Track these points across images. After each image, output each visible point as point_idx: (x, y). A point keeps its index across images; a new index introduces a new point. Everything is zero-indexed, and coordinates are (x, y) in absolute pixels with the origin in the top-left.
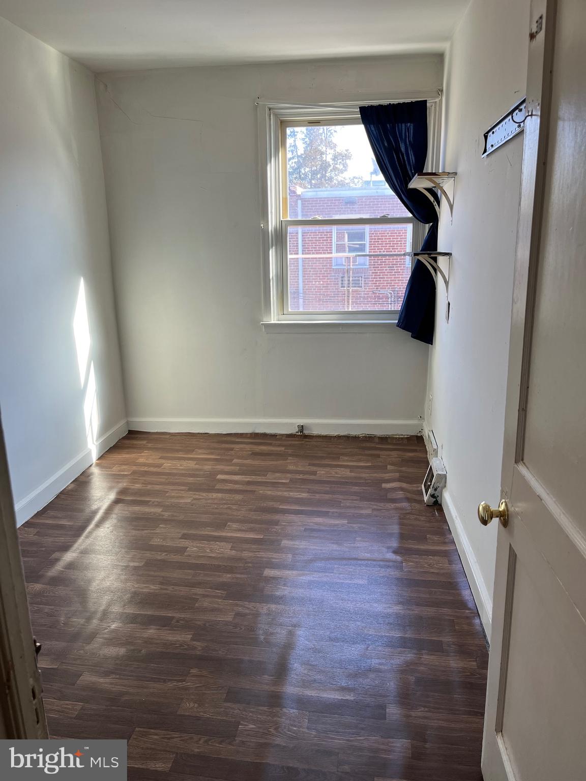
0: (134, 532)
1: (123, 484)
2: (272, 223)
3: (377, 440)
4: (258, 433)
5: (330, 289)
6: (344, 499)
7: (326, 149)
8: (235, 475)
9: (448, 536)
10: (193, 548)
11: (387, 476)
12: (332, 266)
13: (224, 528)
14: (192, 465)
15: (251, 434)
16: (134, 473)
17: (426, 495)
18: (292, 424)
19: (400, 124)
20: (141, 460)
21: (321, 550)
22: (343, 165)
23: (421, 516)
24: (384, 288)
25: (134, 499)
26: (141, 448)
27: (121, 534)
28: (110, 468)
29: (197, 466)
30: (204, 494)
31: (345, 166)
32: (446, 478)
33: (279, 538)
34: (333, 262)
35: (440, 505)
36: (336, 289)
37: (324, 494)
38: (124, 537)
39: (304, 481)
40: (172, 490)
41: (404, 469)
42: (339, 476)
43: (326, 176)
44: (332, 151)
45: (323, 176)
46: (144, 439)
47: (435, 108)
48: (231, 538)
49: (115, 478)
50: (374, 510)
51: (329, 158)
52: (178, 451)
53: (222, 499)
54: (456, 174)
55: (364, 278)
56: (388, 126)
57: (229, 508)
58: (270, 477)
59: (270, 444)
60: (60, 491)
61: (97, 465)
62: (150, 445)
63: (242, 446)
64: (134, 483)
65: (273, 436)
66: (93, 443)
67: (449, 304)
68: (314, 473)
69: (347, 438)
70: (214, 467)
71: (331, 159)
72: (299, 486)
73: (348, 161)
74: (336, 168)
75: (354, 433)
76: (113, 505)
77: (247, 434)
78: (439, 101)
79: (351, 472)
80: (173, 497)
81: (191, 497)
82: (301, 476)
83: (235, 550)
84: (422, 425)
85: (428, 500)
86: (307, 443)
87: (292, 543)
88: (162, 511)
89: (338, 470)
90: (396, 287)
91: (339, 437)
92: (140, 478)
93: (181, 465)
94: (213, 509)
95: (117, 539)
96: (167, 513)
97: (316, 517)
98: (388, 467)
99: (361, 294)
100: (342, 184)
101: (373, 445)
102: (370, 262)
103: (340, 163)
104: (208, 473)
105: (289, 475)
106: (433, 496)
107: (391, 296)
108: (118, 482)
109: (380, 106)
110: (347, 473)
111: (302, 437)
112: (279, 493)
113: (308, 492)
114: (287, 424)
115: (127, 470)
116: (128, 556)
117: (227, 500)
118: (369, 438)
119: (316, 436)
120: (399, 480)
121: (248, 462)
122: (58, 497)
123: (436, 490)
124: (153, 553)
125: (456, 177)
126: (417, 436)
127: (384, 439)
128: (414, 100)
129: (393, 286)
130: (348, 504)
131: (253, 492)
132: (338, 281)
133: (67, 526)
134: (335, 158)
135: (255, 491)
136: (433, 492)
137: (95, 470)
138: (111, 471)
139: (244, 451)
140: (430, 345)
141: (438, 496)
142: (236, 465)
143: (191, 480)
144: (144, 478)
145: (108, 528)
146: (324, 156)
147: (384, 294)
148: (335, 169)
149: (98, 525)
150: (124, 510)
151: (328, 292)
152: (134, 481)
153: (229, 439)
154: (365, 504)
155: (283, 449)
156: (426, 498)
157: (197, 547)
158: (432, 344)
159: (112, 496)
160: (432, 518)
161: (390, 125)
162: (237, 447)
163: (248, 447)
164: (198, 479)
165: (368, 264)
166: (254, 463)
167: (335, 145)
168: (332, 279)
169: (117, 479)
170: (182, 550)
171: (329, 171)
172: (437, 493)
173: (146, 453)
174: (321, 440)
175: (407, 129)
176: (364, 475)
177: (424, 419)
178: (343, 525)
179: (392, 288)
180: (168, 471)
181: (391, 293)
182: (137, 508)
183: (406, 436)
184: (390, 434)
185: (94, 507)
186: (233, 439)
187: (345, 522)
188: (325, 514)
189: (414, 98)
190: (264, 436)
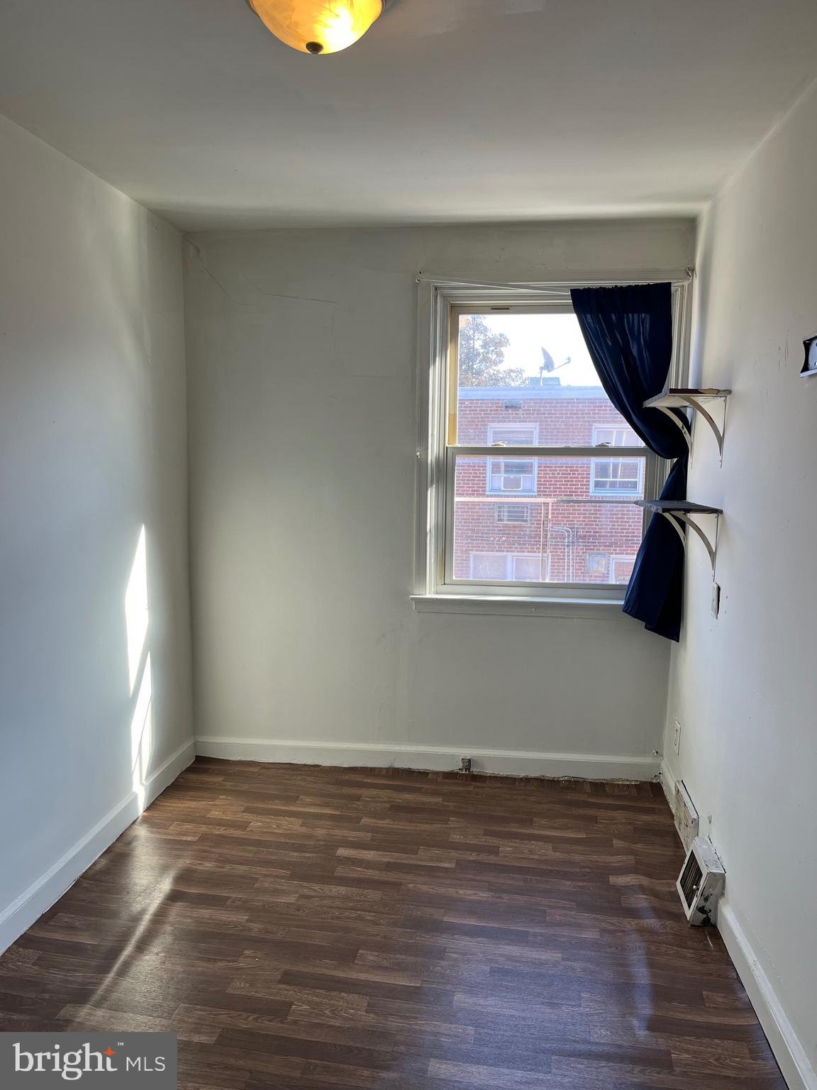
0: (202, 966)
1: (185, 862)
2: (433, 451)
3: (588, 788)
4: (398, 769)
5: (482, 523)
6: (551, 907)
7: (474, 333)
8: (366, 849)
9: (742, 995)
10: (303, 1003)
11: (615, 860)
12: (485, 491)
13: (353, 962)
14: (295, 826)
15: (388, 769)
16: (204, 838)
17: (689, 906)
18: (453, 756)
19: (630, 315)
20: (215, 814)
21: (524, 1019)
22: (497, 353)
23: (686, 948)
24: (557, 524)
25: (202, 892)
26: (213, 791)
27: (179, 968)
28: (166, 827)
29: (303, 830)
30: (317, 887)
31: (500, 354)
32: (724, 881)
33: (448, 987)
34: (487, 486)
35: (715, 927)
36: (490, 523)
37: (516, 893)
38: (184, 975)
39: (481, 867)
40: (265, 875)
41: (639, 846)
42: (536, 857)
43: (473, 368)
44: (482, 337)
45: (470, 368)
46: (219, 773)
47: (682, 294)
48: (366, 984)
49: (172, 847)
50: (603, 931)
51: (478, 344)
52: (272, 798)
53: (347, 898)
54: (729, 392)
55: (532, 510)
56: (614, 318)
57: (360, 918)
58: (424, 857)
59: (418, 790)
60: (80, 874)
61: (146, 820)
62: (228, 785)
63: (374, 792)
64: (203, 859)
65: (423, 774)
66: (141, 783)
67: (719, 589)
68: (494, 851)
69: (541, 781)
70: (332, 832)
71: (480, 346)
72: (472, 877)
73: (503, 349)
74: (488, 358)
75: (550, 774)
76: (168, 905)
77: (380, 769)
78: (689, 285)
79: (555, 849)
80: (265, 891)
81: (297, 892)
82: (473, 857)
83: (375, 1013)
84: (659, 766)
85: (694, 915)
86: (477, 790)
87: (471, 1000)
88: (247, 920)
89: (534, 845)
90: (575, 522)
91: (527, 780)
92: (213, 850)
93: (278, 826)
94: (332, 919)
95: (172, 978)
96: (256, 925)
97: (506, 944)
98: (615, 842)
99: (526, 531)
100: (495, 380)
101: (583, 798)
102: (538, 488)
103: (493, 351)
104: (321, 843)
105: (454, 854)
106: (701, 909)
107: (569, 535)
108: (178, 857)
109: (602, 289)
110: (547, 851)
111: (468, 776)
112: (442, 890)
113: (490, 890)
114: (444, 755)
115: (192, 833)
116: (190, 1020)
117: (357, 901)
118: (574, 784)
119: (490, 777)
120: (635, 870)
121: (385, 823)
122: (77, 884)
123: (706, 899)
124: (234, 1013)
125: (728, 397)
126: (651, 784)
127: (599, 787)
128: (652, 282)
129: (571, 521)
130: (558, 918)
131: (397, 885)
132: (493, 513)
133: (89, 947)
134: (485, 345)
135: (400, 884)
136: (702, 903)
137: (142, 832)
138: (165, 834)
139: (377, 802)
140: (673, 642)
141: (710, 911)
142: (366, 829)
143: (294, 856)
144: (220, 851)
145: (157, 954)
146: (472, 342)
147: (558, 531)
148: (485, 359)
149: (142, 947)
150: (185, 917)
151: (479, 526)
152: (202, 856)
153: (353, 777)
154: (585, 917)
155: (440, 800)
156: (689, 913)
157: (309, 1003)
158: (678, 641)
159: (166, 885)
160: (704, 953)
161: (615, 316)
162: (365, 792)
163: (384, 794)
164: (307, 855)
165: (535, 490)
166: (395, 827)
167: (486, 329)
168: (485, 509)
169: (176, 849)
170: (280, 1010)
171: (478, 361)
172: (708, 906)
173: (222, 800)
174: (499, 785)
175: (639, 322)
176: (578, 858)
177: (662, 756)
178: (555, 964)
179: (569, 524)
180: (257, 838)
181: (568, 531)
182: (205, 913)
183: (633, 783)
184: (609, 777)
185: (136, 907)
186: (360, 778)
187: (558, 956)
188: (521, 938)
189: (651, 279)
190: (409, 773)
